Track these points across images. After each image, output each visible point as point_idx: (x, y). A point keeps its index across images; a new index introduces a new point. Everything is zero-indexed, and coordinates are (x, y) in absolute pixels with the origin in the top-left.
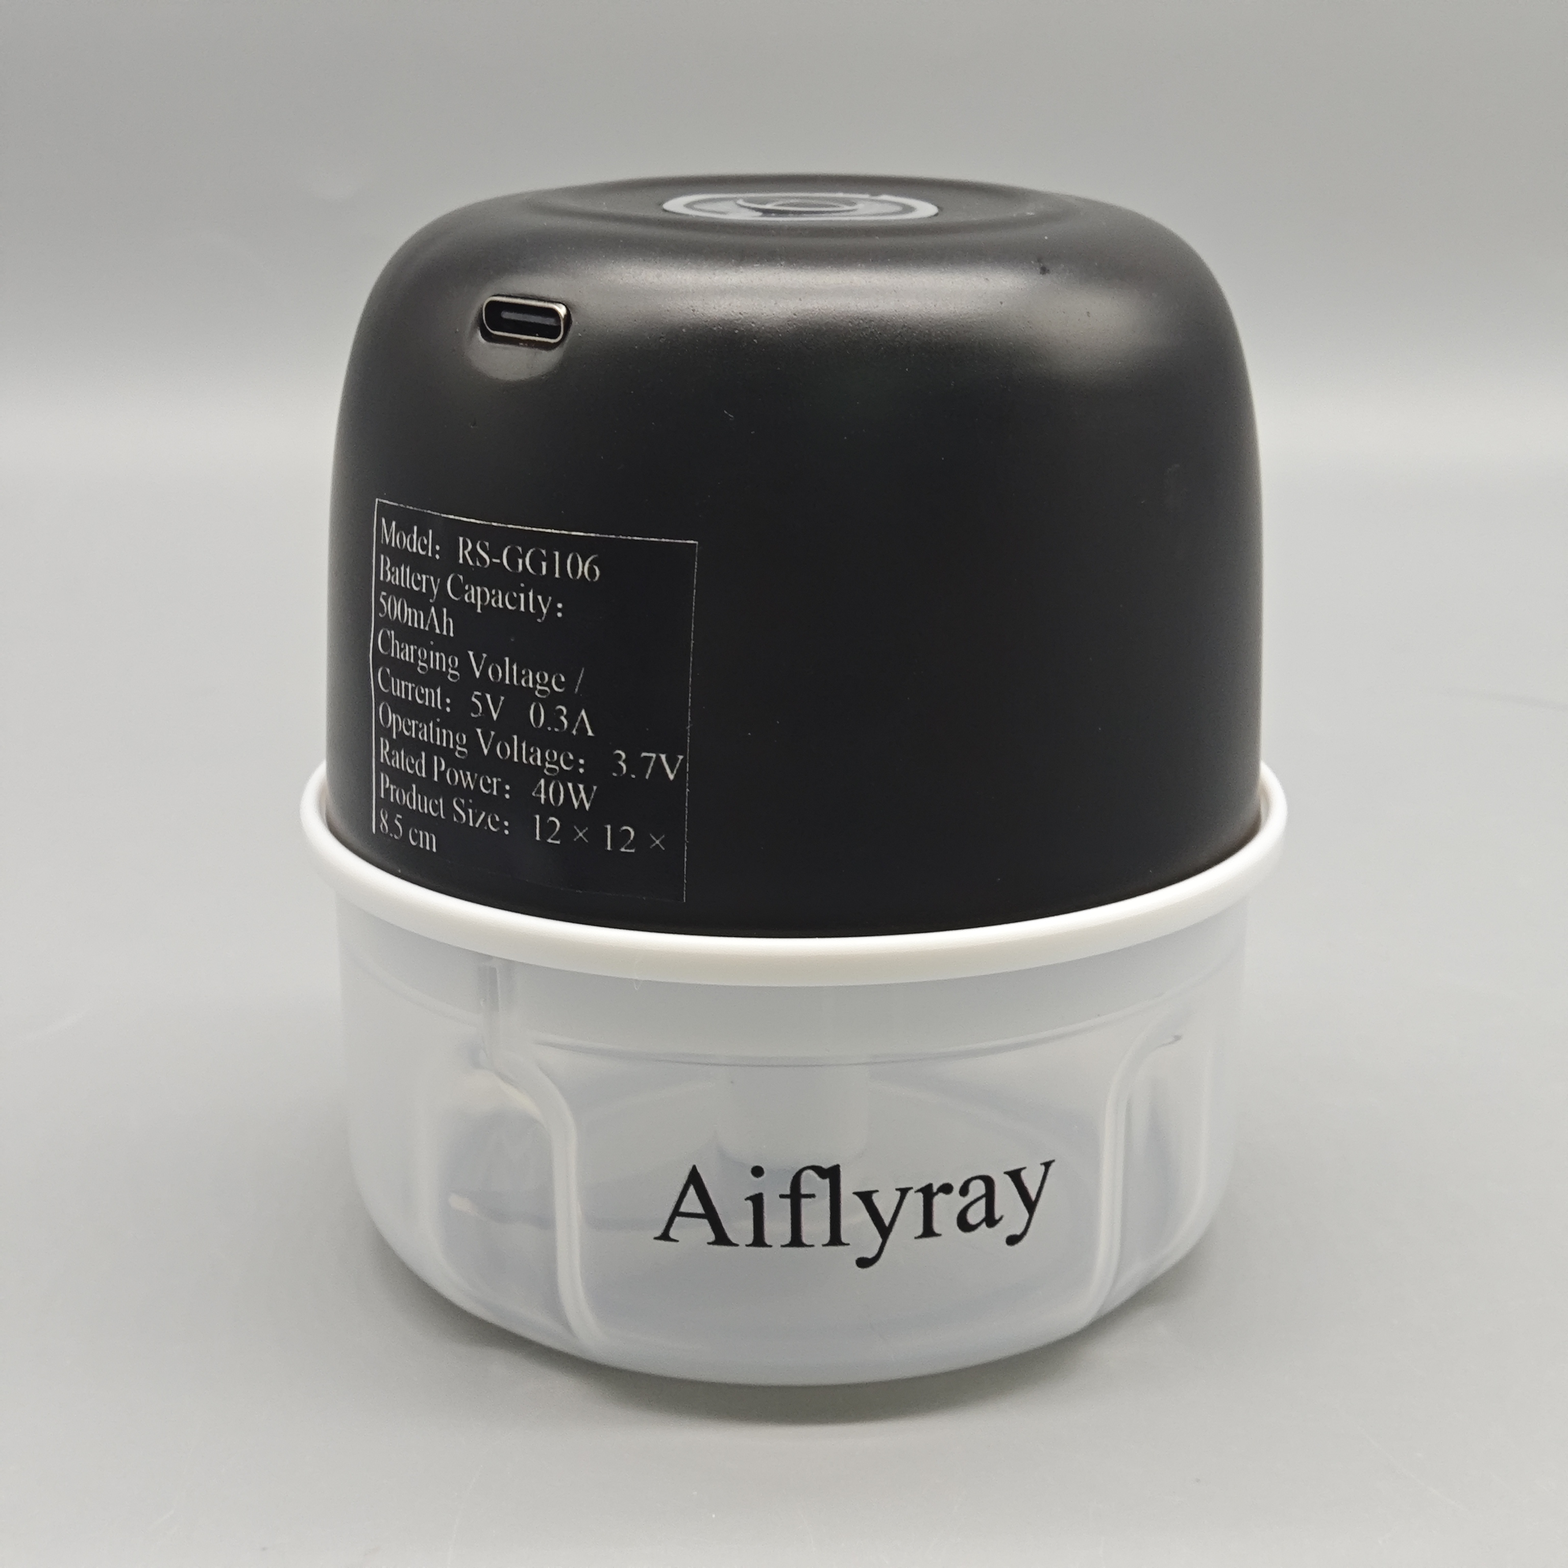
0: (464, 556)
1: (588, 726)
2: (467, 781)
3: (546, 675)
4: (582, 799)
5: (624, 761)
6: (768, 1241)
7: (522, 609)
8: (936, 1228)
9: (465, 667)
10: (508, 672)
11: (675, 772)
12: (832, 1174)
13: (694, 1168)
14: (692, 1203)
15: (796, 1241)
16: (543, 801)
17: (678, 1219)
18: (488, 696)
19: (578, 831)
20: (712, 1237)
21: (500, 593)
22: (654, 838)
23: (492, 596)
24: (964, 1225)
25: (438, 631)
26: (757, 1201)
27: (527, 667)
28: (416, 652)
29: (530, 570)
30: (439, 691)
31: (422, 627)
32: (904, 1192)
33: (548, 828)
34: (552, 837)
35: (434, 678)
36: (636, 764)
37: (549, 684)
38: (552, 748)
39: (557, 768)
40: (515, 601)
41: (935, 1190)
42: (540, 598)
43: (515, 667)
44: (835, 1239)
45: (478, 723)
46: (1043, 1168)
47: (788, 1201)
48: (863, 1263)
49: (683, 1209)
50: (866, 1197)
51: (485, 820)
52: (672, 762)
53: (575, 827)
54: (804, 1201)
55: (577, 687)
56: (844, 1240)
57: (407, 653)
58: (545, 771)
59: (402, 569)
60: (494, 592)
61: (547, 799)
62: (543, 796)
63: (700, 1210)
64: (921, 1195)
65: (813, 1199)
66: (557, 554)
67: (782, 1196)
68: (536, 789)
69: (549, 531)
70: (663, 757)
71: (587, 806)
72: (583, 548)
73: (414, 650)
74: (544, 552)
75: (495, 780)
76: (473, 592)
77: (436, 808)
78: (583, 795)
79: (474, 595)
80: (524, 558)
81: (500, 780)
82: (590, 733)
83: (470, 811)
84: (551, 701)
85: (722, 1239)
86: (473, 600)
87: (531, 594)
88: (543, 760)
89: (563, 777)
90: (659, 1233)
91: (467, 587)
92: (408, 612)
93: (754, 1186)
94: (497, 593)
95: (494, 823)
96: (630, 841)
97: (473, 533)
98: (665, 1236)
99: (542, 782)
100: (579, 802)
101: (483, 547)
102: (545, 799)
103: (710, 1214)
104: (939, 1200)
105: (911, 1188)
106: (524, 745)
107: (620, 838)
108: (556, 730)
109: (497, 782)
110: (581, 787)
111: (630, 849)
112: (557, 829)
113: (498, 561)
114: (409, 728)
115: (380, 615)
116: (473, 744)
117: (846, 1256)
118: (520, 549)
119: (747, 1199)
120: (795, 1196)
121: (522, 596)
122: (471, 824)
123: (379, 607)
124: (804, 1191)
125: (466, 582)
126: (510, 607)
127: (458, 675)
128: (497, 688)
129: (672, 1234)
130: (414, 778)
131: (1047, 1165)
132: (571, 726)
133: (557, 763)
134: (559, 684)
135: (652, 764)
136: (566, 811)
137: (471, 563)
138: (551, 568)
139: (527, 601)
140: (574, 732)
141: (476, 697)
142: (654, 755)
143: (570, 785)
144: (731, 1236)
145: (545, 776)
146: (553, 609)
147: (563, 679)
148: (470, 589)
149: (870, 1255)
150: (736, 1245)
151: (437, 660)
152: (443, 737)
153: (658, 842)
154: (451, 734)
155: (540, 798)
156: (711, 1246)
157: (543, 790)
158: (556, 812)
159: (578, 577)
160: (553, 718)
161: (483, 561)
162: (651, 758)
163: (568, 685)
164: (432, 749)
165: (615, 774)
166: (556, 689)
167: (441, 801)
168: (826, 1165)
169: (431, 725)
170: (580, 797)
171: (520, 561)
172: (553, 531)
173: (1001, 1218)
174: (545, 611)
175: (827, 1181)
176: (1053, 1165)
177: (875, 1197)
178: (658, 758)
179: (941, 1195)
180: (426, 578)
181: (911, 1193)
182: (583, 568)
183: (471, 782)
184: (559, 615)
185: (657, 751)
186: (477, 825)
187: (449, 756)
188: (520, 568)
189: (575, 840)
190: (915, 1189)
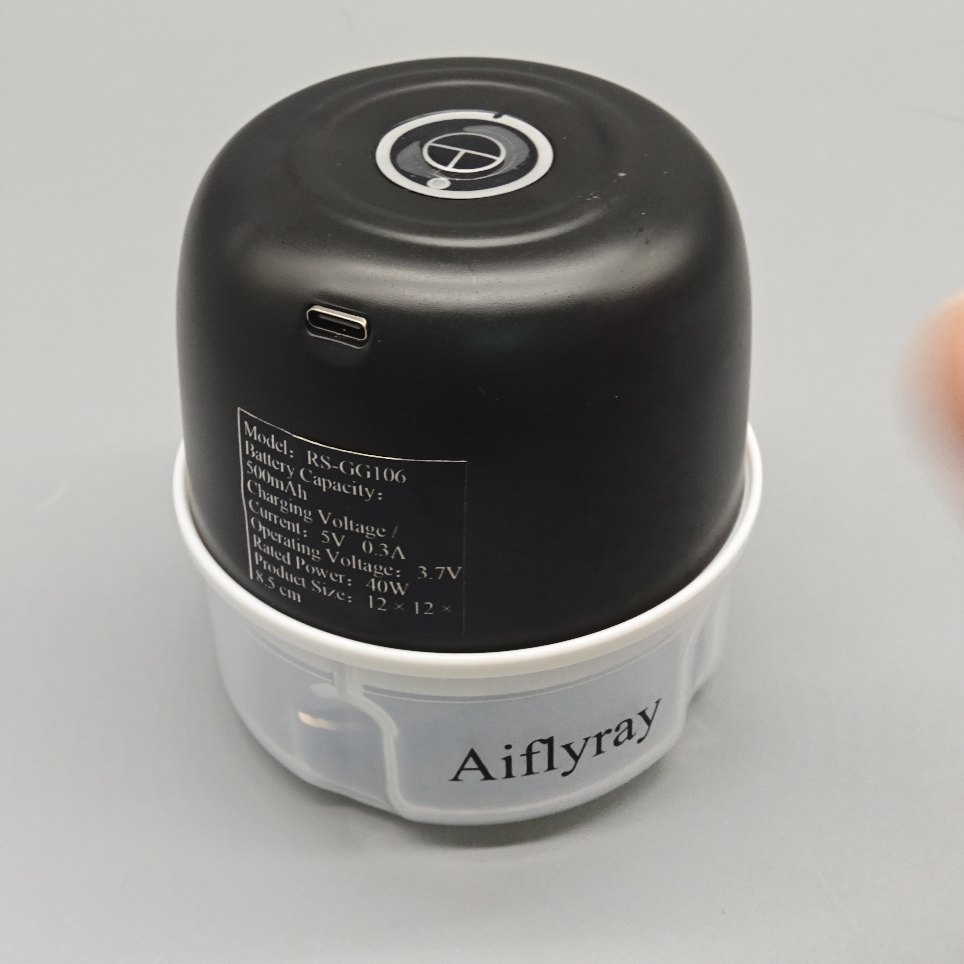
0: (312, 461)
1: (401, 554)
2: (322, 573)
3: (373, 528)
4: (399, 589)
5: (425, 572)
6: (514, 776)
7: (355, 493)
8: (604, 748)
9: (316, 516)
10: (347, 524)
11: (457, 575)
12: (549, 741)
13: (472, 749)
14: (471, 763)
15: (530, 771)
16: (374, 589)
17: (462, 772)
18: (334, 534)
19: (398, 605)
20: (483, 777)
21: (339, 484)
22: (445, 607)
23: (333, 485)
24: (618, 744)
25: (295, 494)
26: (508, 760)
27: (360, 523)
28: (278, 501)
29: (359, 475)
30: (298, 525)
31: (282, 489)
32: (587, 740)
33: (377, 603)
34: (381, 607)
35: (294, 518)
36: (433, 572)
37: (375, 533)
38: (378, 564)
39: (382, 574)
40: (349, 489)
41: (602, 734)
42: (366, 489)
43: (351, 522)
44: (551, 767)
45: (327, 546)
46: (656, 704)
47: (525, 756)
48: (565, 774)
49: (465, 767)
51: (334, 594)
52: (454, 571)
53: (395, 603)
54: (534, 756)
55: (394, 535)
56: (555, 767)
57: (273, 500)
58: (375, 575)
59: (264, 454)
60: (334, 483)
61: (376, 588)
62: (374, 587)
63: (475, 766)
64: (595, 738)
65: (539, 754)
66: (377, 468)
67: (522, 755)
68: (369, 583)
70: (449, 568)
71: (403, 593)
72: (395, 466)
73: (277, 499)
74: (368, 467)
75: (340, 576)
76: (319, 480)
77: (299, 581)
79: (320, 482)
80: (354, 467)
82: (403, 558)
83: (324, 588)
84: (376, 541)
85: (488, 777)
86: (320, 485)
87: (360, 487)
88: (373, 569)
89: (386, 579)
90: (452, 778)
91: (315, 477)
92: (271, 479)
93: (507, 753)
94: (337, 484)
95: (341, 596)
96: (429, 609)
97: (318, 450)
98: (456, 779)
99: (373, 580)
100: (397, 591)
101: (325, 459)
103: (481, 767)
104: (605, 738)
105: (590, 737)
106: (360, 561)
107: (423, 608)
108: (381, 555)
109: (343, 578)
110: (399, 584)
111: (430, 613)
112: (384, 604)
113: (337, 468)
114: (276, 537)
115: (248, 472)
116: (324, 555)
117: (556, 774)
118: (351, 464)
119: (502, 759)
120: (529, 753)
121: (354, 488)
122: (325, 594)
123: (246, 468)
124: (534, 751)
125: (314, 474)
126: (346, 492)
127: (312, 520)
128: (340, 531)
129: (459, 778)
130: (282, 563)
131: (658, 702)
132: (390, 554)
133: (383, 571)
134: (381, 533)
135: (442, 572)
136: (389, 594)
137: (317, 465)
138: (373, 475)
139: (358, 490)
140: (393, 557)
141: (325, 533)
142: (443, 568)
143: (391, 583)
144: (493, 776)
145: (374, 577)
146: (375, 496)
147: (384, 530)
148: (317, 478)
149: (569, 770)
150: (497, 779)
151: (294, 509)
152: (302, 548)
153: (447, 609)
154: (308, 548)
155: (372, 588)
156: (482, 781)
157: (373, 584)
158: (383, 595)
159: (392, 481)
160: (378, 549)
161: (326, 466)
162: (441, 569)
163: (388, 534)
164: (294, 553)
165: (419, 578)
166: (380, 535)
167: (303, 579)
168: (546, 737)
169: (293, 540)
171: (352, 470)
173: (635, 734)
174: (370, 496)
175: (546, 744)
176: (661, 701)
177: (572, 745)
178: (446, 569)
179: (606, 735)
180: (284, 465)
181: (590, 739)
182: (395, 476)
183: (323, 574)
184: (380, 499)
185: (446, 566)
186: (330, 595)
187: (308, 559)
188: (352, 473)
189: (396, 609)
190: (593, 736)
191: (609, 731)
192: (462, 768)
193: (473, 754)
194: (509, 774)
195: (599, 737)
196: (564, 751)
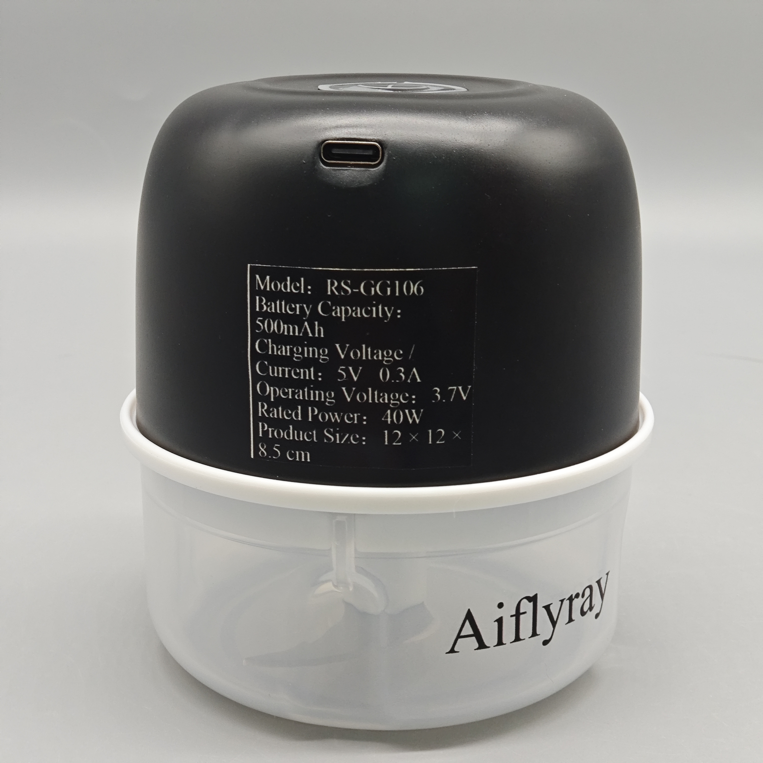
0: (331, 290)
1: (417, 377)
2: (335, 418)
3: (390, 352)
5: (439, 393)
6: (504, 642)
7: (374, 316)
8: (573, 617)
9: (333, 353)
10: (365, 353)
11: (467, 395)
12: (533, 599)
13: (469, 610)
14: (467, 629)
15: (517, 639)
16: (389, 422)
17: (460, 640)
18: (351, 368)
19: (412, 436)
20: (477, 646)
21: (359, 308)
22: (455, 434)
23: (352, 311)
24: (583, 613)
25: (310, 335)
26: (500, 621)
27: (378, 348)
28: (291, 350)
29: (380, 293)
30: (312, 369)
31: (297, 334)
32: (562, 601)
33: (392, 437)
34: (396, 441)
35: (308, 363)
36: (445, 394)
37: (392, 356)
38: (395, 392)
39: (398, 402)
40: (369, 312)
41: (573, 598)
42: (386, 308)
43: (369, 350)
44: (534, 634)
45: (343, 384)
46: (607, 576)
47: (514, 618)
48: (545, 643)
49: (462, 634)
50: (547, 608)
51: (349, 439)
52: (465, 391)
53: (410, 434)
54: (521, 617)
55: (411, 356)
56: (538, 633)
57: (285, 351)
58: (391, 405)
59: (278, 302)
60: (354, 308)
61: (392, 421)
62: (389, 420)
63: (471, 632)
64: (568, 601)
65: (525, 615)
66: (397, 282)
67: (512, 616)
68: (385, 416)
69: (391, 270)
70: (460, 388)
71: (417, 421)
72: (413, 277)
73: (290, 348)
74: (389, 282)
75: (356, 415)
76: (338, 310)
77: (309, 436)
78: (415, 415)
79: (339, 312)
80: (375, 286)
81: (359, 414)
82: (419, 380)
83: (338, 435)
84: (393, 366)
85: (482, 645)
86: (339, 315)
87: (380, 307)
88: (389, 399)
89: (402, 407)
90: (448, 650)
91: (334, 308)
92: (284, 327)
93: (499, 613)
94: (356, 309)
95: (355, 439)
96: (441, 437)
97: (338, 276)
98: (452, 651)
99: (389, 412)
100: (412, 420)
101: (346, 284)
102: (391, 421)
103: (477, 634)
104: (575, 602)
105: (565, 599)
106: (376, 393)
107: (436, 436)
108: (397, 381)
109: (358, 416)
110: (414, 411)
111: (442, 441)
112: (399, 437)
113: (357, 290)
114: (286, 394)
115: (257, 331)
116: (340, 396)
117: (539, 640)
118: (373, 282)
119: (495, 621)
120: (518, 614)
121: (374, 309)
122: (338, 442)
123: (255, 326)
124: (522, 611)
125: (333, 305)
126: (365, 316)
127: (328, 358)
128: (356, 363)
129: (456, 649)
130: (292, 421)
131: (607, 574)
132: (407, 378)
133: (399, 400)
134: (399, 355)
135: (454, 393)
136: (404, 426)
137: (337, 293)
138: (393, 291)
139: (378, 311)
140: (409, 381)
141: (342, 369)
142: (455, 388)
143: (407, 411)
144: (487, 644)
145: (390, 408)
146: (394, 314)
147: (401, 352)
148: (336, 308)
149: (548, 638)
151: (310, 352)
152: (316, 395)
153: (457, 435)
154: (322, 393)
155: (387, 421)
156: (476, 650)
157: (389, 416)
158: (398, 427)
159: (411, 294)
160: (395, 374)
161: (346, 291)
162: (454, 389)
163: (405, 356)
164: (305, 404)
165: (433, 401)
166: (397, 358)
167: (314, 432)
168: (531, 595)
169: (306, 390)
170: (413, 416)
171: (373, 289)
172: (395, 270)
173: (594, 605)
174: (389, 315)
175: (532, 603)
176: (609, 573)
177: (551, 607)
178: (458, 389)
179: (576, 599)
180: (300, 307)
181: (565, 601)
182: (414, 289)
183: (338, 418)
184: (399, 316)
185: (457, 385)
186: (342, 442)
187: (321, 406)
188: (373, 293)
189: (410, 441)
190: (567, 598)
191: (577, 596)
192: (459, 636)
193: (469, 617)
194: (500, 643)
195: (571, 599)
196: (545, 612)
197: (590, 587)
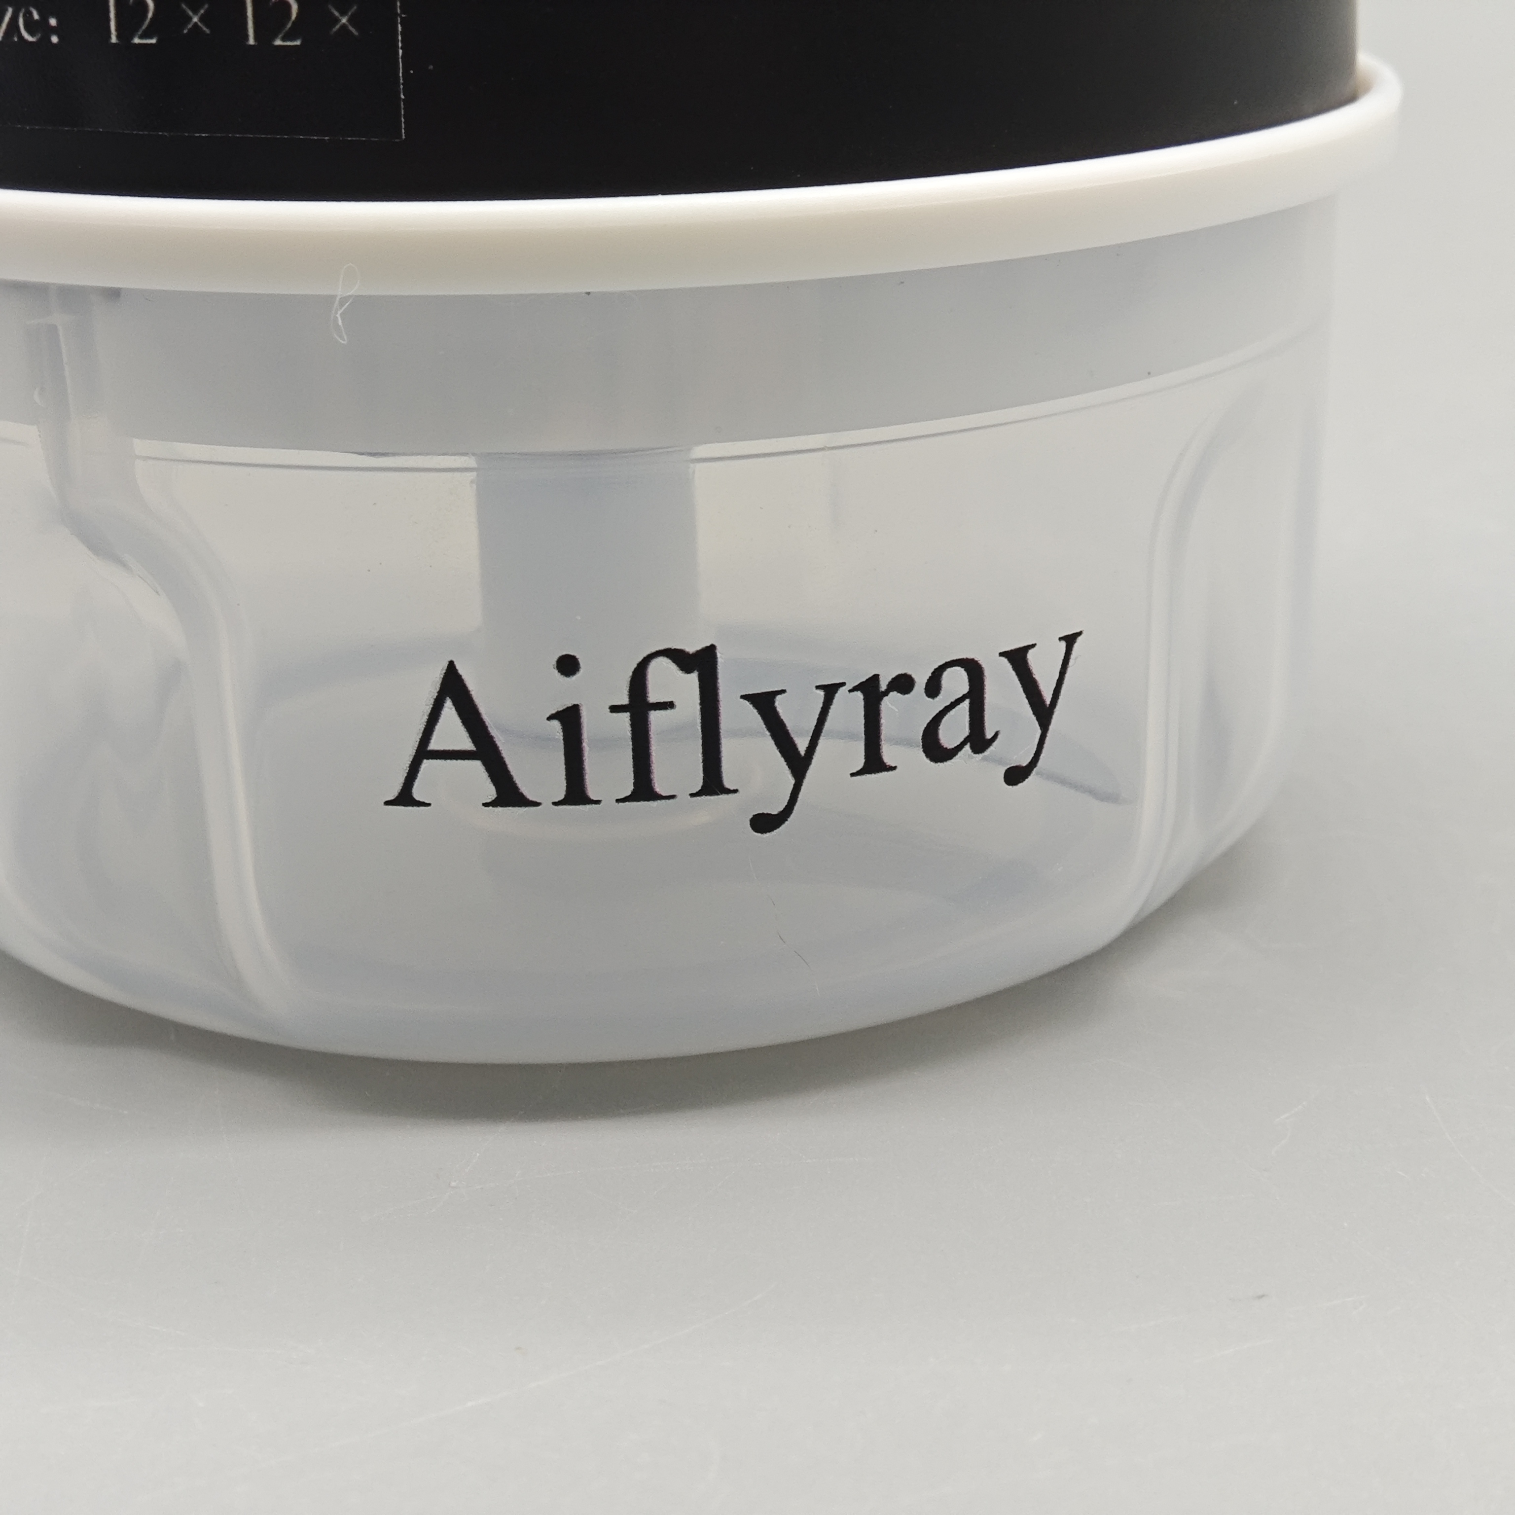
6: (592, 794)
8: (888, 754)
12: (702, 664)
13: (451, 665)
14: (452, 732)
15: (643, 789)
17: (426, 764)
19: (189, 13)
20: (491, 793)
22: (337, 14)
24: (933, 749)
26: (569, 720)
32: (830, 691)
33: (129, 16)
34: (141, 31)
41: (883, 687)
44: (713, 783)
46: (1063, 644)
47: (625, 717)
48: (763, 824)
49: (433, 745)
50: (765, 704)
51: (13, 25)
53: (184, 6)
54: (654, 716)
56: (728, 783)
63: (466, 744)
64: (859, 695)
65: (670, 711)
67: (614, 709)
85: (508, 794)
90: (393, 793)
93: (564, 692)
95: (31, 26)
96: (289, 25)
98: (405, 798)
103: (486, 751)
104: (891, 704)
105: (843, 684)
107: (270, 19)
111: (291, 40)
112: (150, 15)
119: (551, 718)
120: (639, 707)
124: (653, 697)
129: (417, 793)
131: (1070, 640)
144: (525, 790)
149: (775, 809)
150: (536, 804)
153: (344, 20)
156: (490, 809)
168: (691, 647)
173: (995, 736)
175: (694, 677)
176: (1080, 639)
177: (780, 703)
179: (894, 695)
181: (842, 692)
189: (185, 31)
190: (850, 686)
191: (903, 684)
196: (752, 716)
197: (974, 669)
